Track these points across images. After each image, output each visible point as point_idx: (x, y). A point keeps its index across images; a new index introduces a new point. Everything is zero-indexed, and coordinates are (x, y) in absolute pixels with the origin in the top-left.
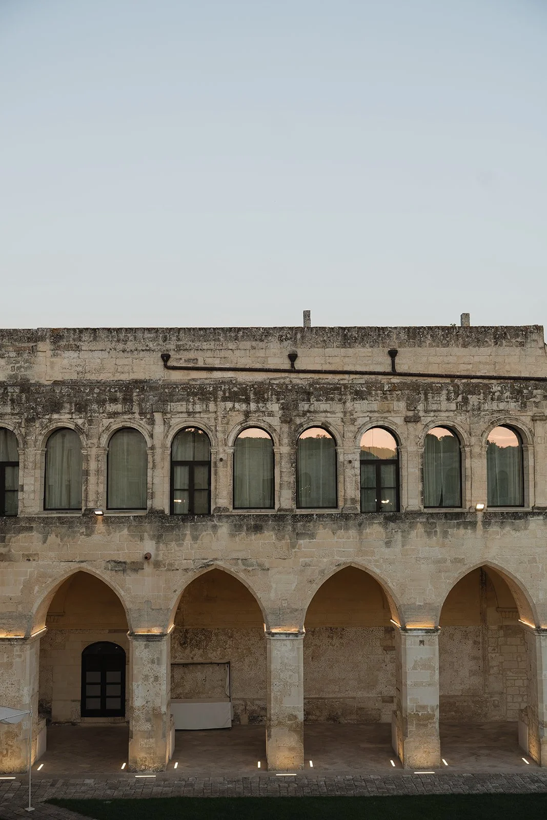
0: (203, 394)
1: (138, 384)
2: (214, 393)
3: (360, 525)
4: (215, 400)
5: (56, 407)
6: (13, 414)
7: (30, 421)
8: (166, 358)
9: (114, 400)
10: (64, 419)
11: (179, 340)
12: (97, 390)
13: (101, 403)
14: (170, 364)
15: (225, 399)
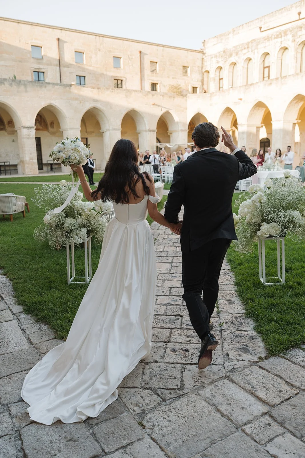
0: (268, 39)
1: (253, 41)
2: (271, 37)
3: (302, 76)
4: (272, 40)
5: (231, 55)
6: (222, 61)
7: (225, 62)
8: (261, 28)
9: (245, 49)
10: (233, 59)
11: (265, 20)
12: (241, 47)
13: (242, 50)
14: (262, 30)
15: (275, 38)
